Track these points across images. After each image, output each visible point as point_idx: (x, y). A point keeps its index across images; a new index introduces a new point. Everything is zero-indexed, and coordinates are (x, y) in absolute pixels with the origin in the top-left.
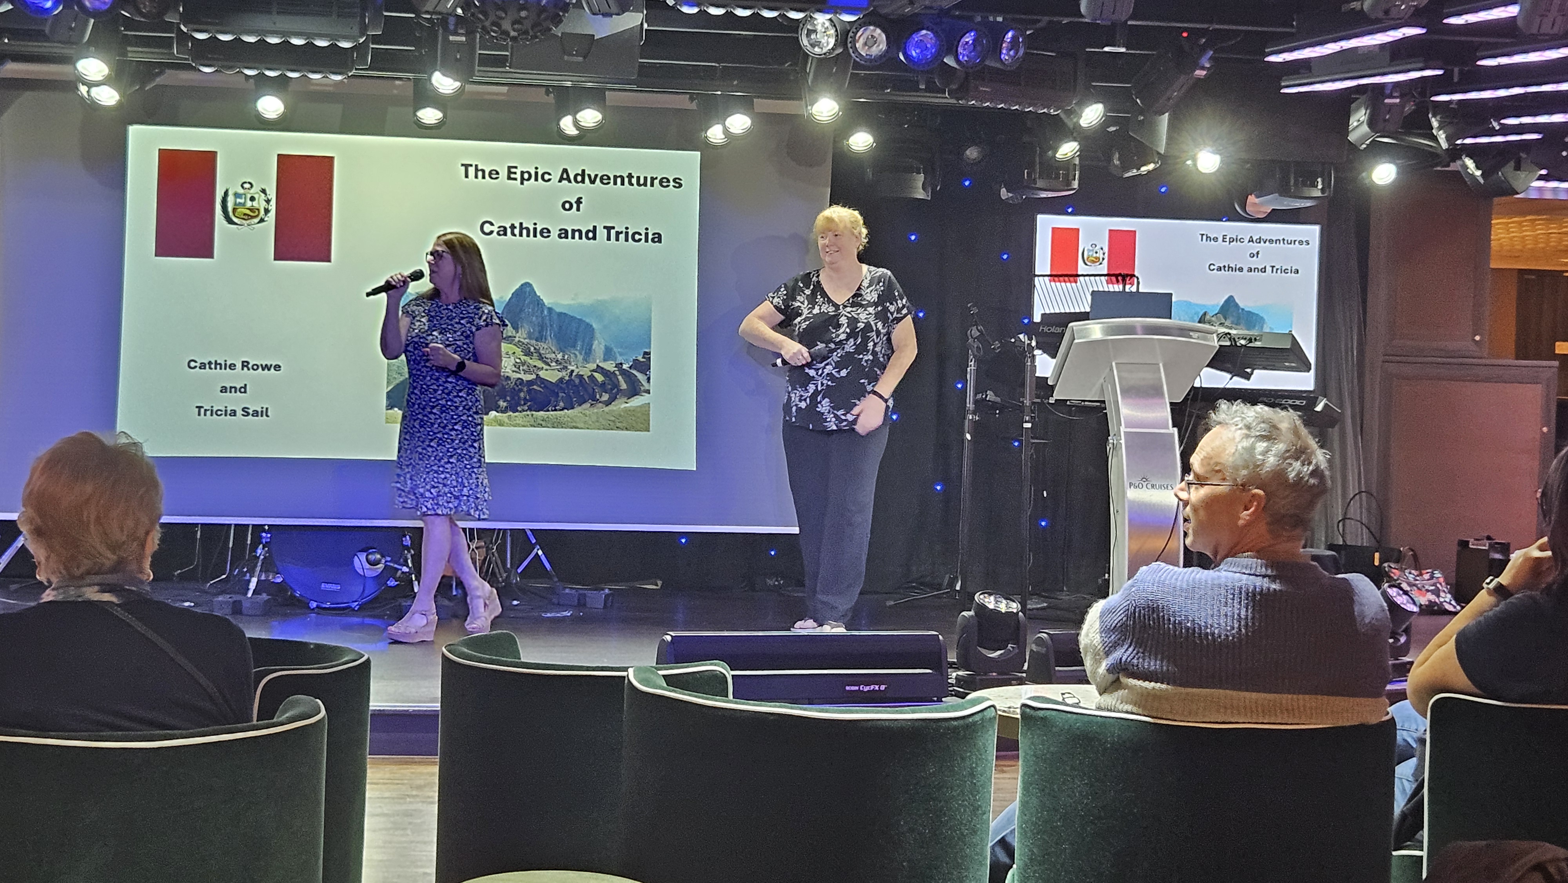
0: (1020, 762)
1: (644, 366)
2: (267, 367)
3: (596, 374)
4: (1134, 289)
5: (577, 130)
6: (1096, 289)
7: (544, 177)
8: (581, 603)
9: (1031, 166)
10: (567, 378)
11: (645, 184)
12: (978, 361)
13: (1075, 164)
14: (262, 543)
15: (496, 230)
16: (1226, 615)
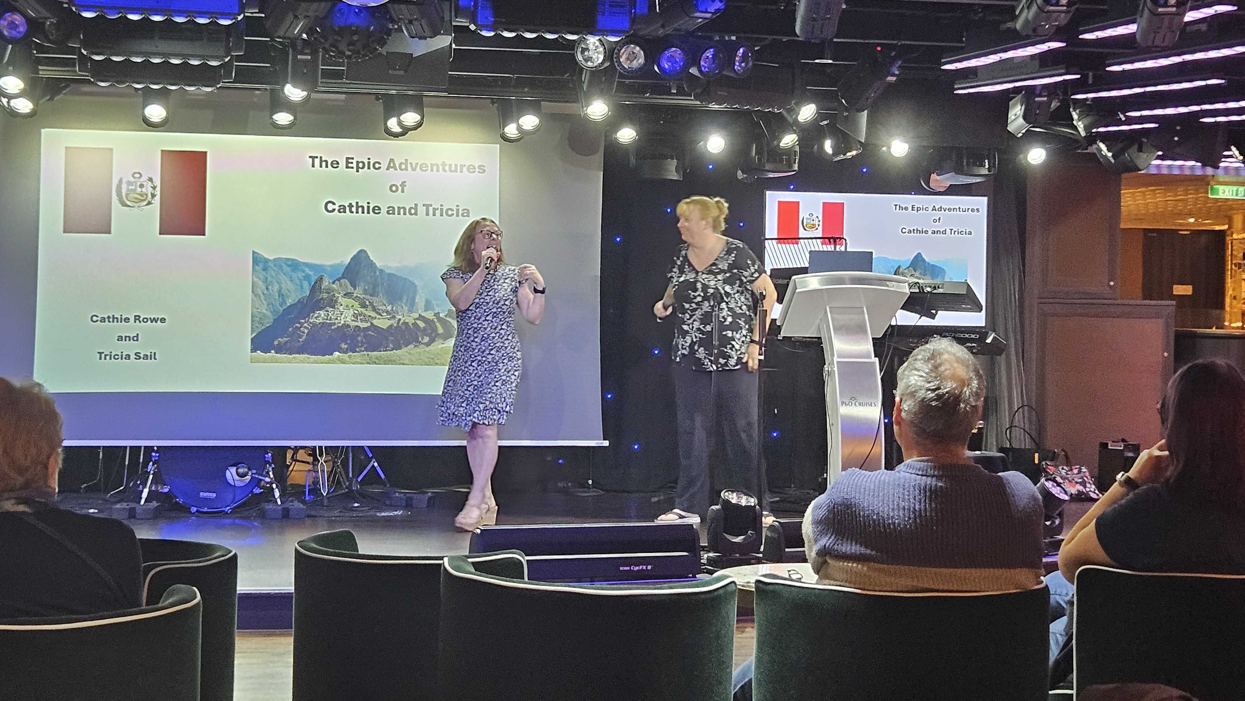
0: (755, 624)
2: (155, 320)
3: (418, 322)
4: (843, 249)
5: (401, 128)
6: (813, 249)
7: (375, 166)
8: (409, 505)
9: (760, 153)
10: (395, 325)
11: (456, 171)
13: (795, 151)
14: (152, 461)
15: (337, 208)
16: (904, 509)
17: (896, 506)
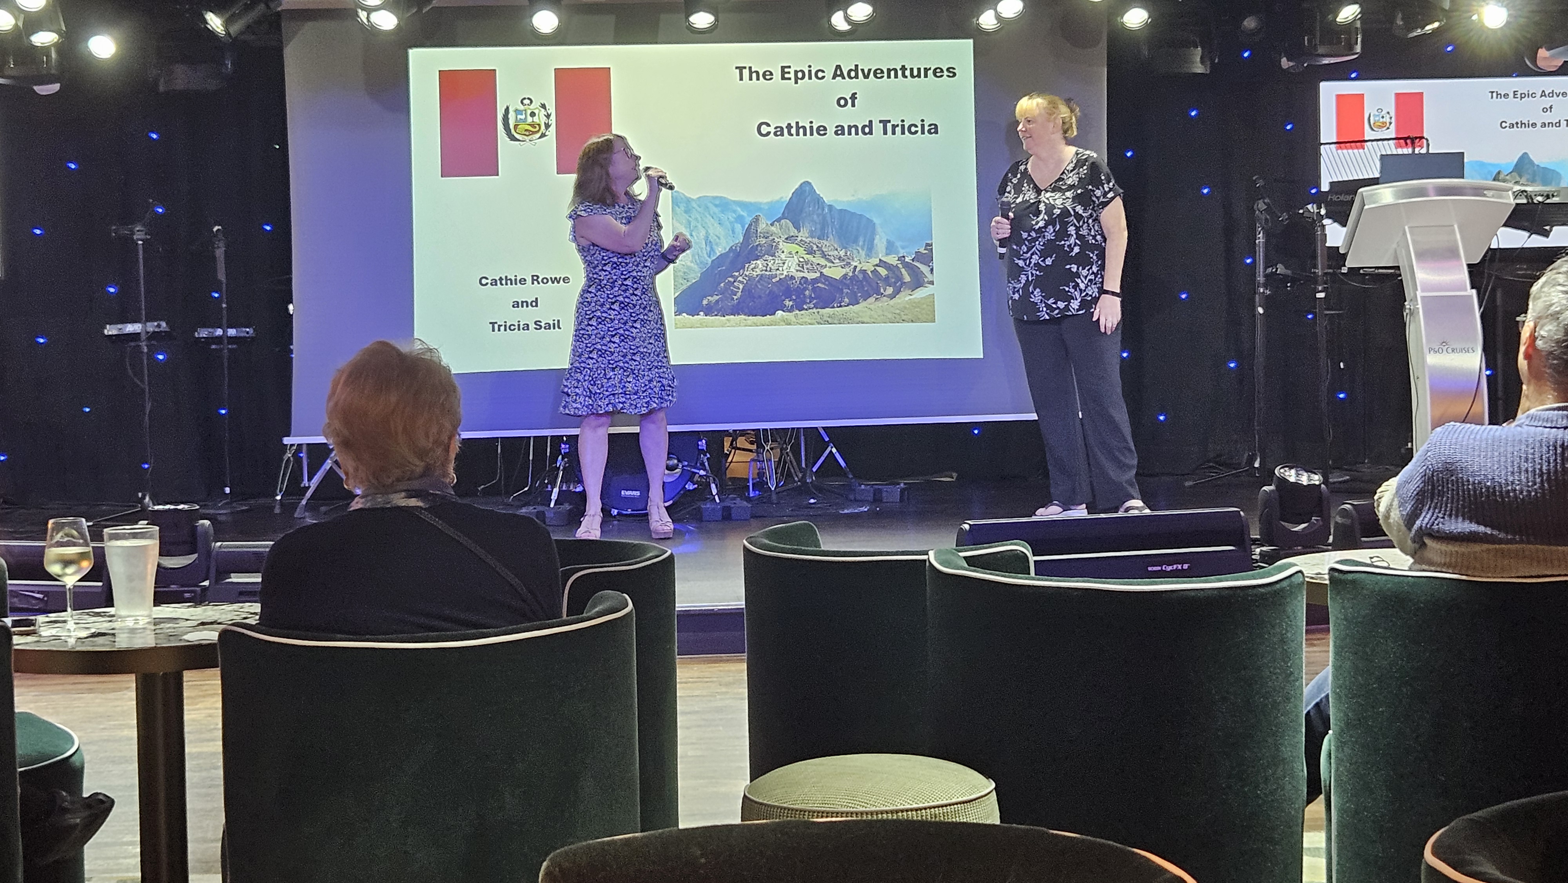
0: (1331, 634)
1: (927, 258)
2: (556, 280)
3: (878, 269)
4: (1424, 151)
5: (849, 25)
6: (1384, 153)
7: (819, 75)
8: (877, 499)
9: (1311, 33)
10: (851, 274)
11: (919, 76)
12: (1267, 235)
13: (1357, 28)
14: (561, 454)
15: (773, 130)
16: (1527, 471)
17: (1516, 469)
